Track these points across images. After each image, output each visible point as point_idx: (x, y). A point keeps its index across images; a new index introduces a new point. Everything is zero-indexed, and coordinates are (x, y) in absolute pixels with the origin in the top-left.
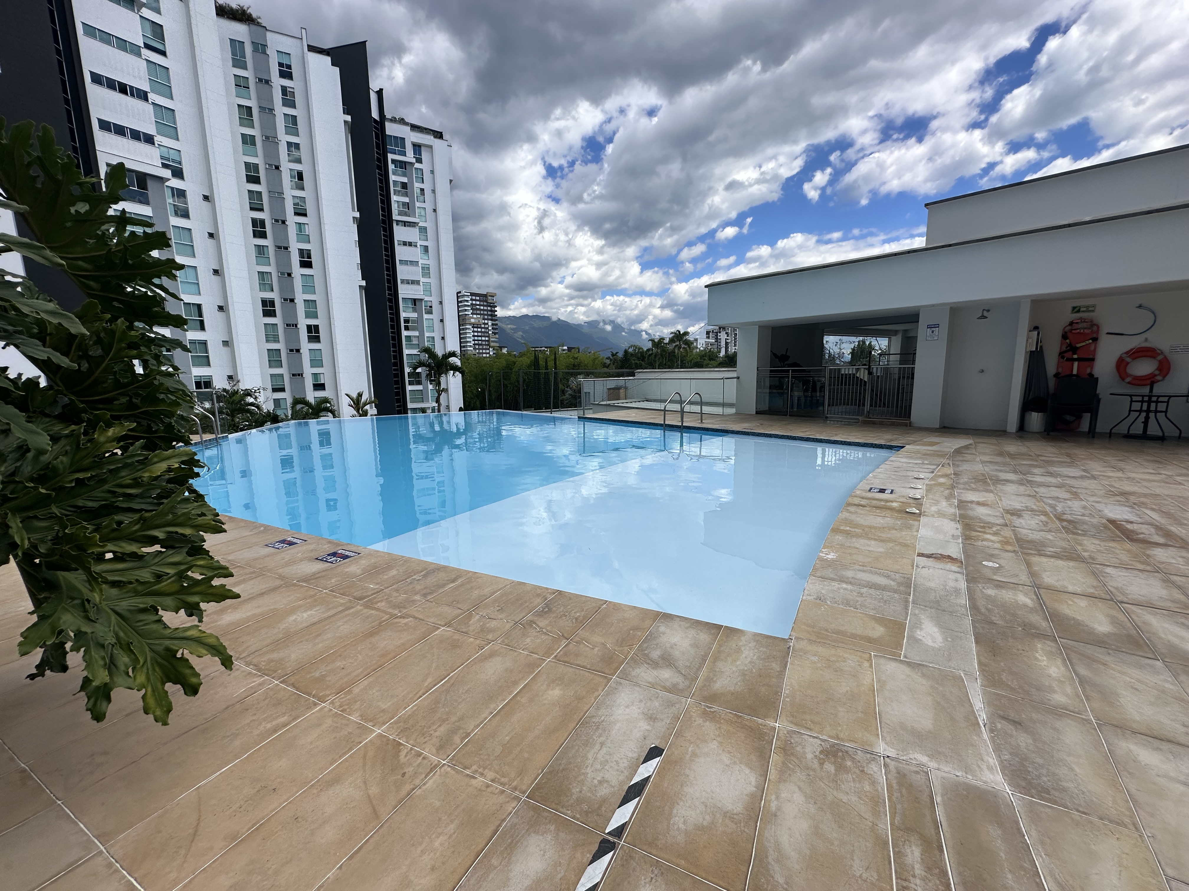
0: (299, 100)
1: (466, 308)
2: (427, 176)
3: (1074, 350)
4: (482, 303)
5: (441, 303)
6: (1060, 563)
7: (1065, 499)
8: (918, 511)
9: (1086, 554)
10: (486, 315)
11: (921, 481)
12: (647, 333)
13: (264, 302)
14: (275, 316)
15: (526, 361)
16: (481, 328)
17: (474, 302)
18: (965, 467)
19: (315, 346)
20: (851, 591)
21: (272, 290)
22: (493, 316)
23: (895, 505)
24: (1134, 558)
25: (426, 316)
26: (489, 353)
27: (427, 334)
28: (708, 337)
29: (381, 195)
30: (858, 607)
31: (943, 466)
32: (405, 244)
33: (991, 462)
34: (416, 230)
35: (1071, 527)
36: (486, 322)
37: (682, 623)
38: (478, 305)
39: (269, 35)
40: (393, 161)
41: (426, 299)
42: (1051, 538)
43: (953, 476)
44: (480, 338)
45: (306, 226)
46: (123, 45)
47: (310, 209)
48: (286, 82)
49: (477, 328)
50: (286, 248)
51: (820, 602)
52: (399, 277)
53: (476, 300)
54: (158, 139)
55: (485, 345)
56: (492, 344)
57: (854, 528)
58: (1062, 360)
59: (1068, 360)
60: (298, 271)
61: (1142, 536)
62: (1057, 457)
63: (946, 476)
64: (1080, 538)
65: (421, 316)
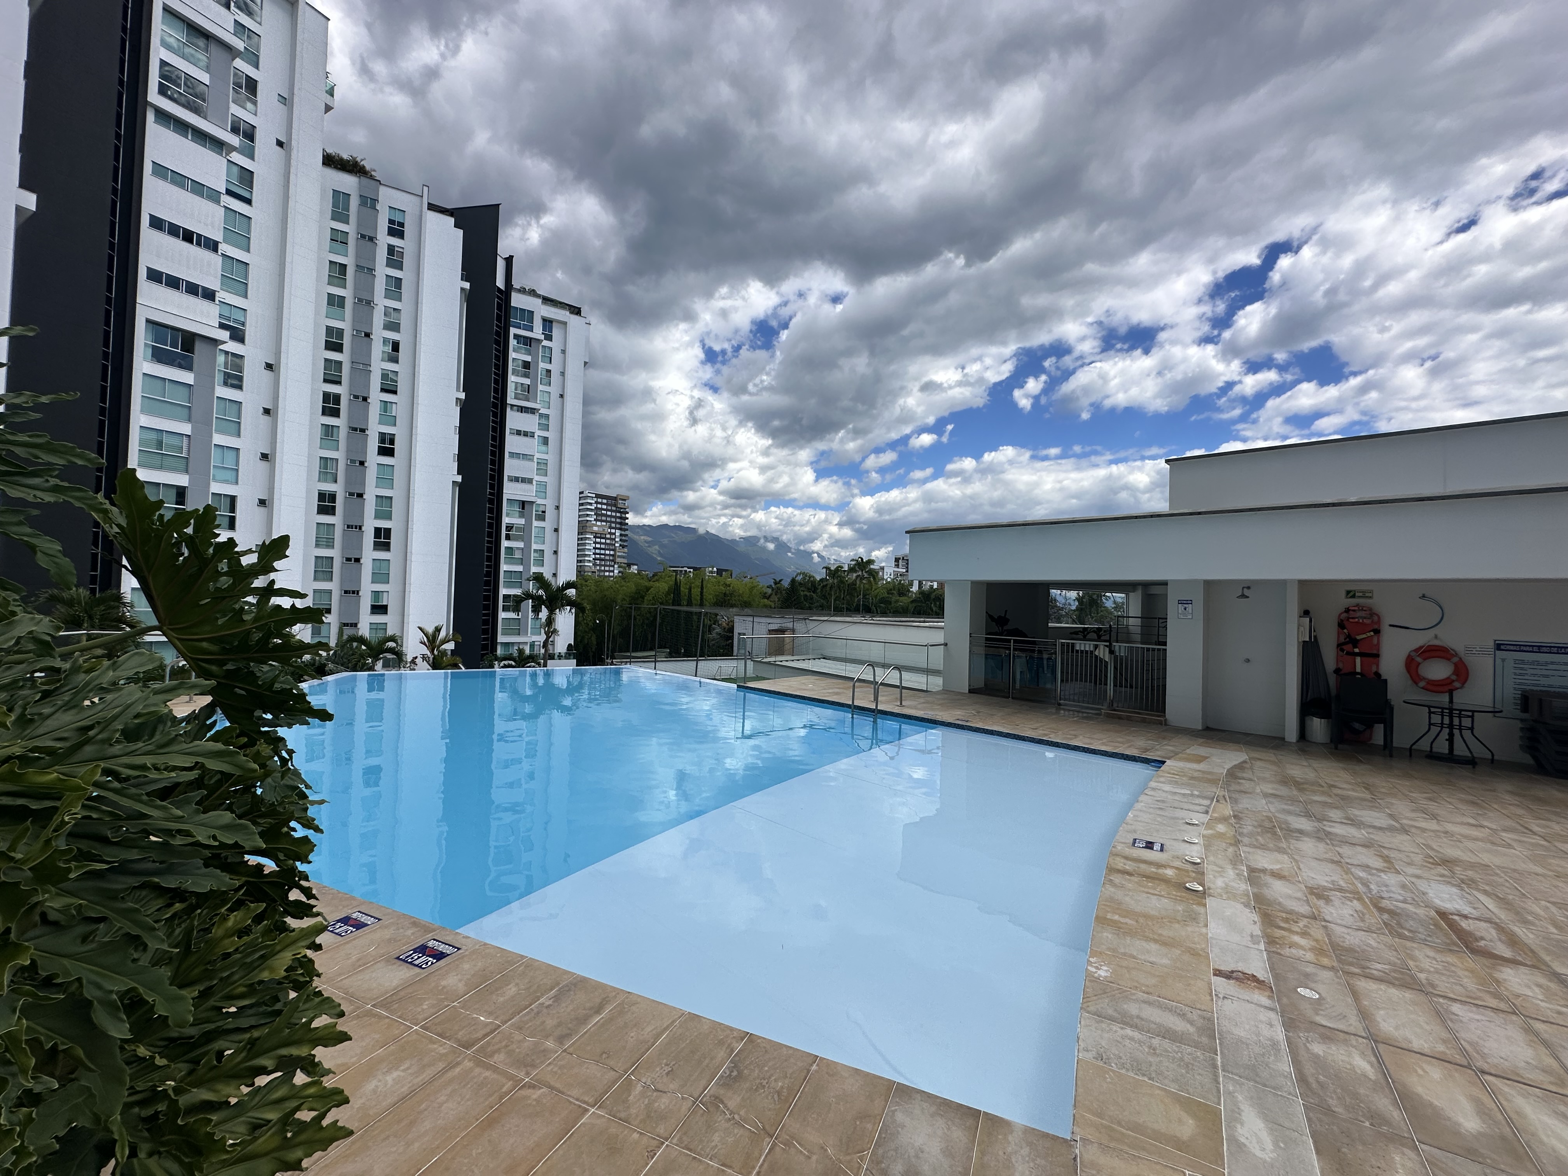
0: (407, 261)
1: (588, 513)
2: (556, 355)
3: (1355, 643)
4: (609, 508)
5: (558, 508)
6: (1394, 992)
7: (1377, 869)
8: (1201, 888)
9: (1422, 976)
10: (613, 522)
11: (1195, 828)
12: (819, 555)
13: (322, 496)
14: (334, 514)
15: (663, 586)
16: (606, 538)
17: (599, 506)
18: (1245, 803)
19: (382, 555)
20: (1140, 1042)
21: (336, 482)
22: (622, 524)
23: (1169, 872)
24: (1482, 985)
25: (535, 523)
26: (613, 571)
27: (534, 546)
28: (897, 566)
29: (495, 374)
30: (1154, 1075)
31: (1218, 801)
32: (519, 433)
33: (1275, 796)
34: (535, 419)
35: (1393, 923)
36: (613, 531)
37: (925, 1105)
38: (604, 510)
39: (382, 189)
40: (516, 336)
41: (539, 501)
42: (1373, 943)
43: (1233, 821)
44: (603, 552)
45: (394, 405)
46: (198, 189)
47: (402, 386)
48: (395, 241)
49: (601, 538)
50: (363, 431)
51: (1101, 1064)
52: (507, 472)
53: (602, 503)
54: (221, 295)
55: (610, 560)
56: (618, 560)
57: (1125, 917)
58: (1341, 653)
59: (1348, 653)
60: (373, 459)
61: (1482, 943)
62: (1353, 790)
63: (1224, 819)
64: (1409, 944)
65: (529, 523)
